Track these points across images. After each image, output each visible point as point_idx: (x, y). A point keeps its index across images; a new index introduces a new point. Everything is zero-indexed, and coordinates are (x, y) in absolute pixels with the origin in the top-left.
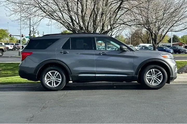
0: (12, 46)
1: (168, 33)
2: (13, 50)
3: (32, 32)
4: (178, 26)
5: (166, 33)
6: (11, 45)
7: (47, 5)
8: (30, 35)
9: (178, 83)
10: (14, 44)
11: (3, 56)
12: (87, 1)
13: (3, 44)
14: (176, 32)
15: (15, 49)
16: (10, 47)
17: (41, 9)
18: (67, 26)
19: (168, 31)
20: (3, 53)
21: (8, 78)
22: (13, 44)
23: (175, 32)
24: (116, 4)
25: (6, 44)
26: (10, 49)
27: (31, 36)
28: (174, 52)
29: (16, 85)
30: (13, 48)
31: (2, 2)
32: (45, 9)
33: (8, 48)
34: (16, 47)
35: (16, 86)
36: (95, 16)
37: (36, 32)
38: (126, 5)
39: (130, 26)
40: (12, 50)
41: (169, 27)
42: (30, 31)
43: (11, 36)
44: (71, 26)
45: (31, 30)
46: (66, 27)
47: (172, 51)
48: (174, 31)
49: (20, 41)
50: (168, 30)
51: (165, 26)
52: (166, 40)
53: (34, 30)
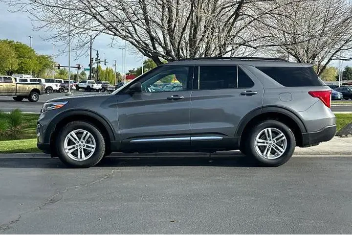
0: (59, 84)
1: (331, 62)
2: (60, 92)
3: (94, 61)
4: (350, 50)
5: (328, 62)
6: (57, 84)
7: (108, 10)
8: (90, 65)
9: (333, 154)
10: (63, 82)
11: (38, 101)
12: (178, 3)
13: (43, 81)
14: (346, 60)
15: (64, 90)
16: (55, 86)
17: (95, 17)
18: (143, 49)
19: (331, 59)
20: (38, 97)
21: (23, 142)
22: (60, 82)
23: (343, 60)
24: (231, 8)
25: (48, 81)
26: (54, 90)
27: (93, 68)
28: (344, 96)
29: (32, 155)
30: (60, 87)
31: (24, 5)
32: (102, 17)
33: (52, 88)
34: (64, 87)
35: (32, 157)
36: (193, 31)
37: (101, 60)
38: (248, 10)
39: (254, 48)
40: (58, 92)
41: (333, 51)
42: (91, 59)
43: (59, 67)
44: (150, 50)
45: (92, 57)
46: (140, 50)
47: (339, 95)
48: (343, 58)
49: (76, 76)
50: (332, 56)
51: (326, 50)
52: (332, 76)
53: (98, 57)
